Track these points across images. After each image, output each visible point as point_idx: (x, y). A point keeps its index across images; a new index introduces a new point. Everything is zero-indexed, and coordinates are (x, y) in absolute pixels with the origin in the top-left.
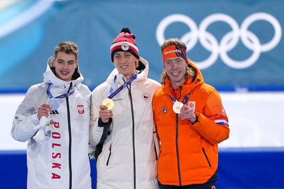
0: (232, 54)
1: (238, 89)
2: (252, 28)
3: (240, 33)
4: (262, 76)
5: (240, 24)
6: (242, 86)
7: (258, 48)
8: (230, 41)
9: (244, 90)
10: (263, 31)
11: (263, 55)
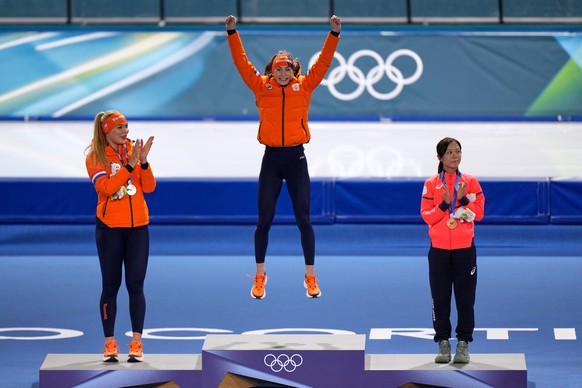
0: (377, 87)
1: (382, 119)
2: (395, 63)
3: (385, 67)
4: (403, 107)
5: (385, 59)
6: (386, 116)
7: (401, 81)
8: (375, 75)
9: (388, 120)
10: (405, 66)
11: (406, 87)
